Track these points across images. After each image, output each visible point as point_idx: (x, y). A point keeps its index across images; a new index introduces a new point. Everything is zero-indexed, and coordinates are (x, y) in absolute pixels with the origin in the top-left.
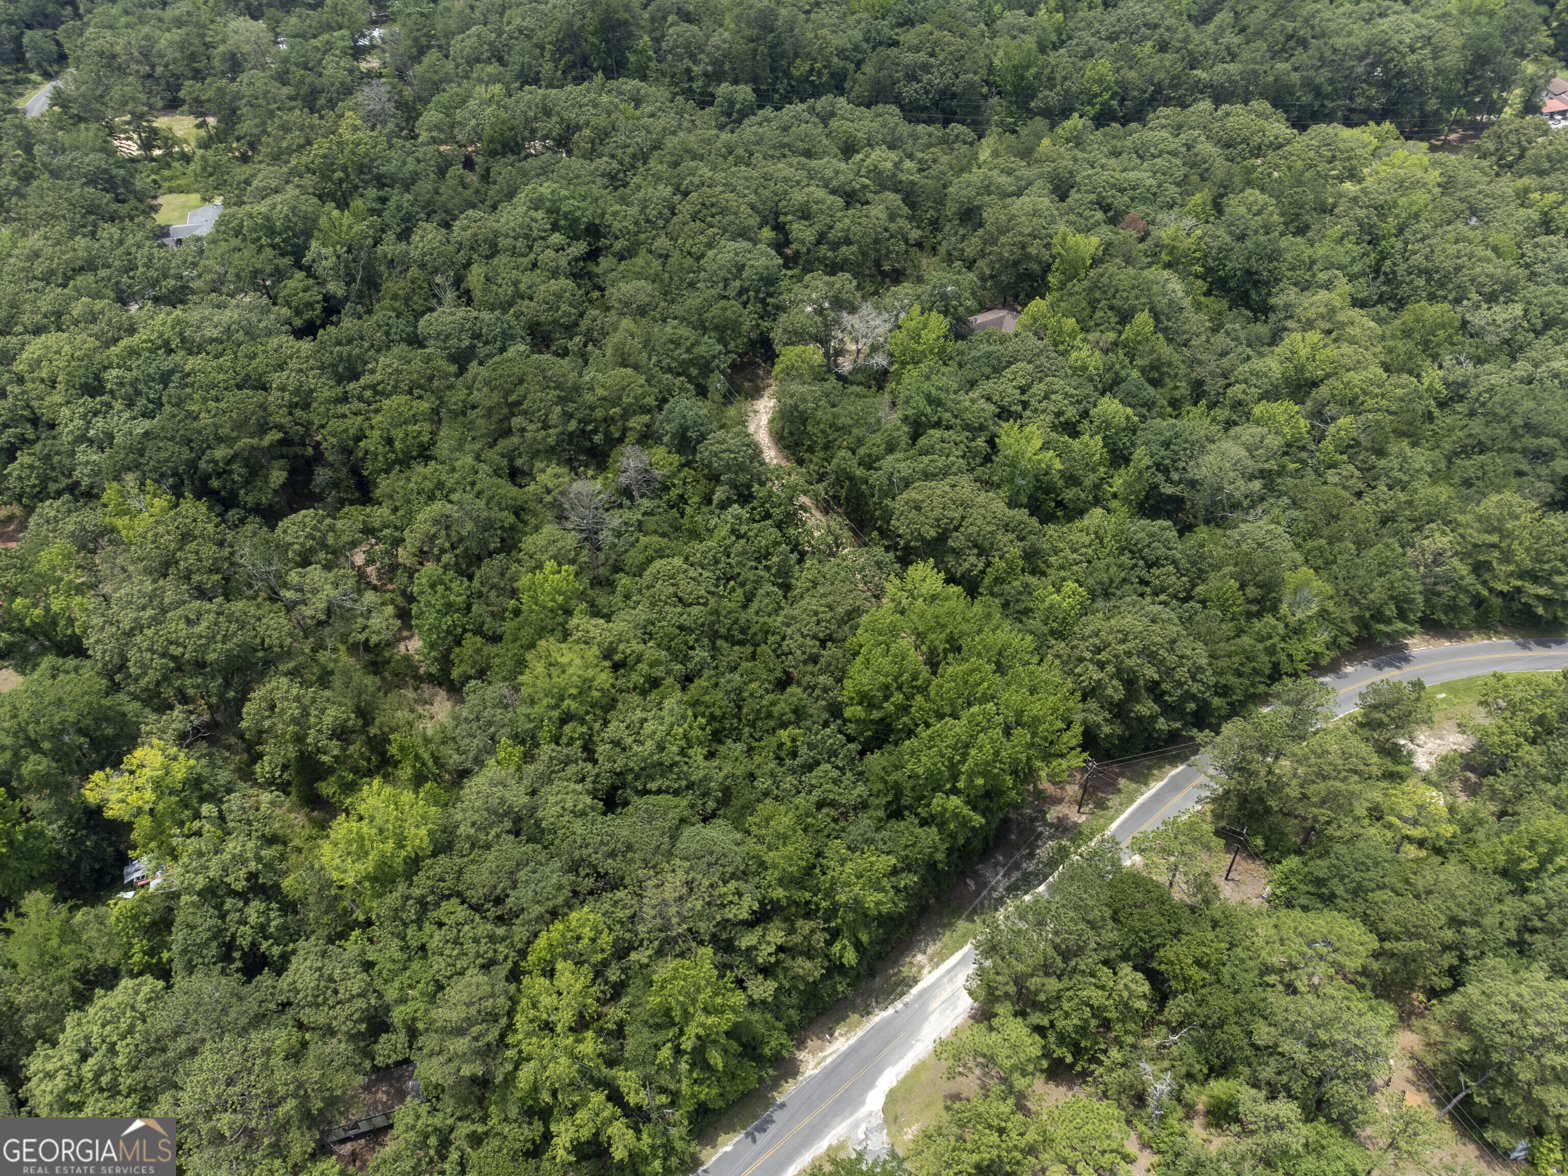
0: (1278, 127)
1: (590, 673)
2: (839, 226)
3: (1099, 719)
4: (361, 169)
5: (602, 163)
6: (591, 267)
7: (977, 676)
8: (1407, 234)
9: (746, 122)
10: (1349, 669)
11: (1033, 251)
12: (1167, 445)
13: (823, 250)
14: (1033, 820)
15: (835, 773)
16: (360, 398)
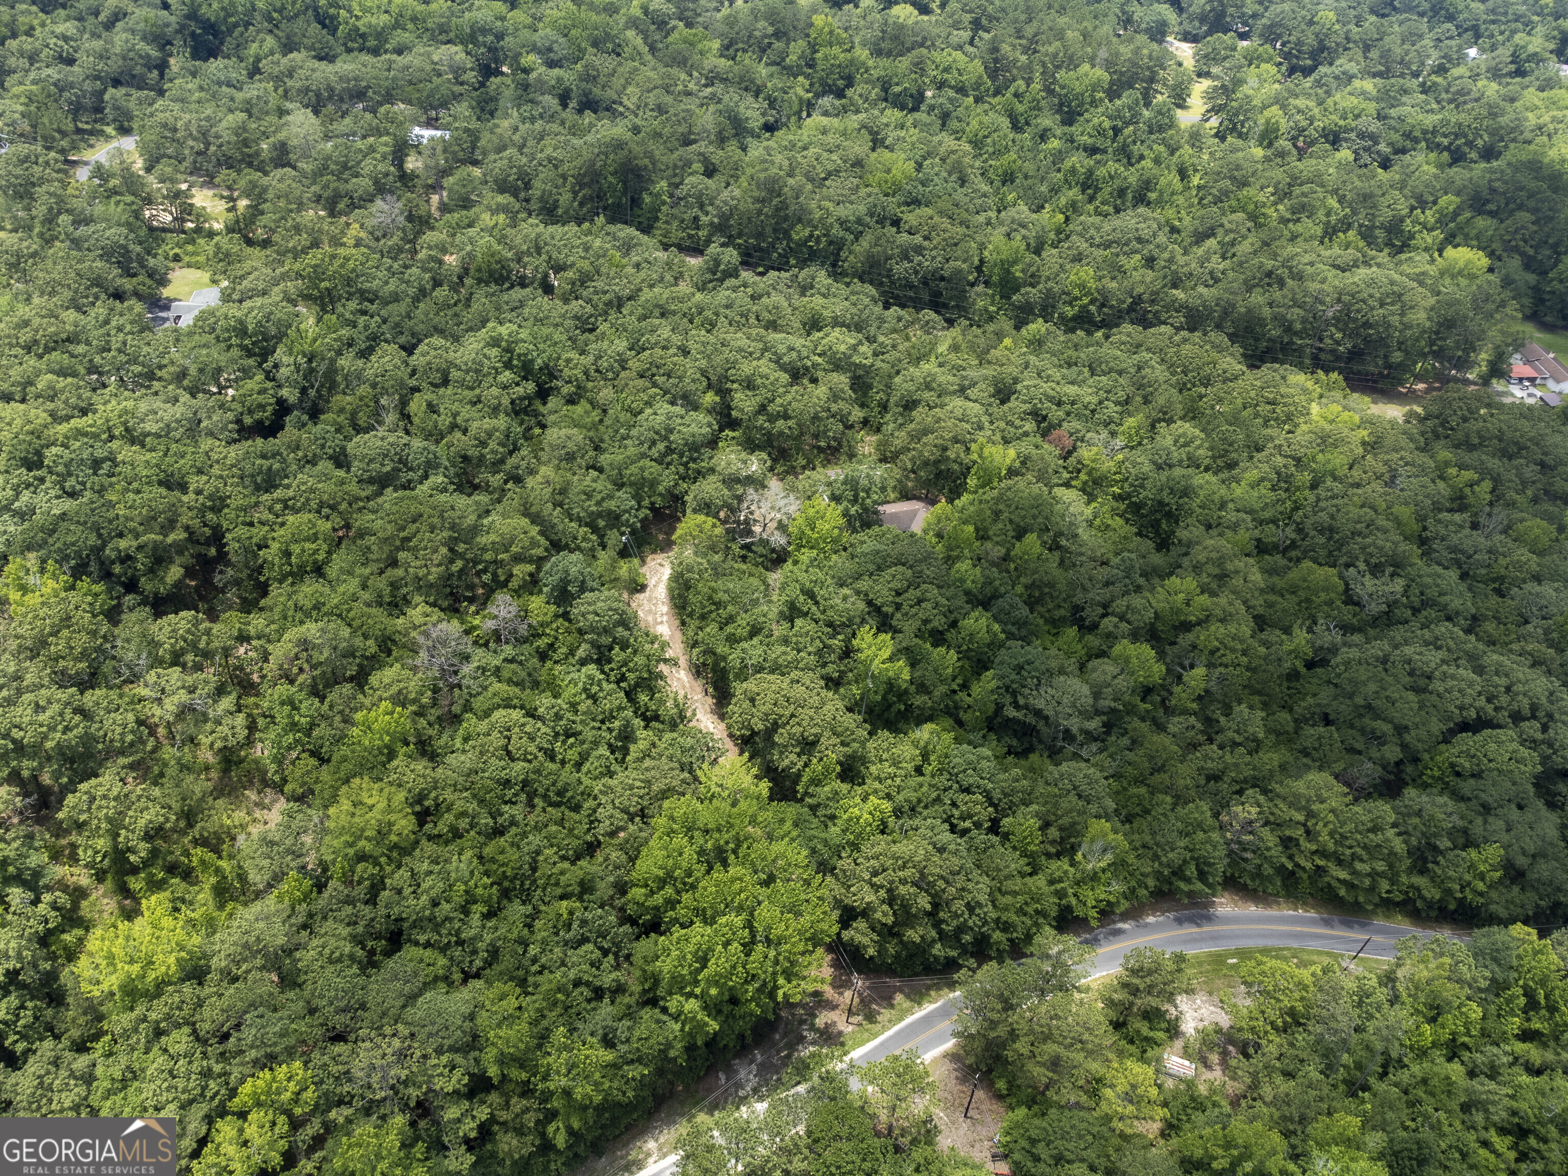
0: (1231, 362)
1: (393, 817)
2: (779, 401)
3: (865, 941)
4: (349, 282)
5: (575, 306)
6: (538, 405)
7: (737, 886)
8: (1320, 491)
9: (728, 283)
10: (1151, 919)
11: (951, 454)
12: (1019, 668)
13: (761, 420)
14: (802, 1022)
15: (597, 954)
16: (270, 509)
